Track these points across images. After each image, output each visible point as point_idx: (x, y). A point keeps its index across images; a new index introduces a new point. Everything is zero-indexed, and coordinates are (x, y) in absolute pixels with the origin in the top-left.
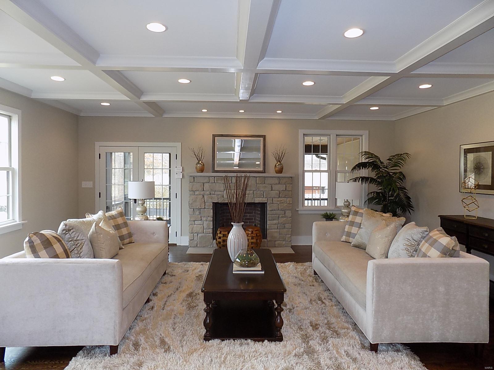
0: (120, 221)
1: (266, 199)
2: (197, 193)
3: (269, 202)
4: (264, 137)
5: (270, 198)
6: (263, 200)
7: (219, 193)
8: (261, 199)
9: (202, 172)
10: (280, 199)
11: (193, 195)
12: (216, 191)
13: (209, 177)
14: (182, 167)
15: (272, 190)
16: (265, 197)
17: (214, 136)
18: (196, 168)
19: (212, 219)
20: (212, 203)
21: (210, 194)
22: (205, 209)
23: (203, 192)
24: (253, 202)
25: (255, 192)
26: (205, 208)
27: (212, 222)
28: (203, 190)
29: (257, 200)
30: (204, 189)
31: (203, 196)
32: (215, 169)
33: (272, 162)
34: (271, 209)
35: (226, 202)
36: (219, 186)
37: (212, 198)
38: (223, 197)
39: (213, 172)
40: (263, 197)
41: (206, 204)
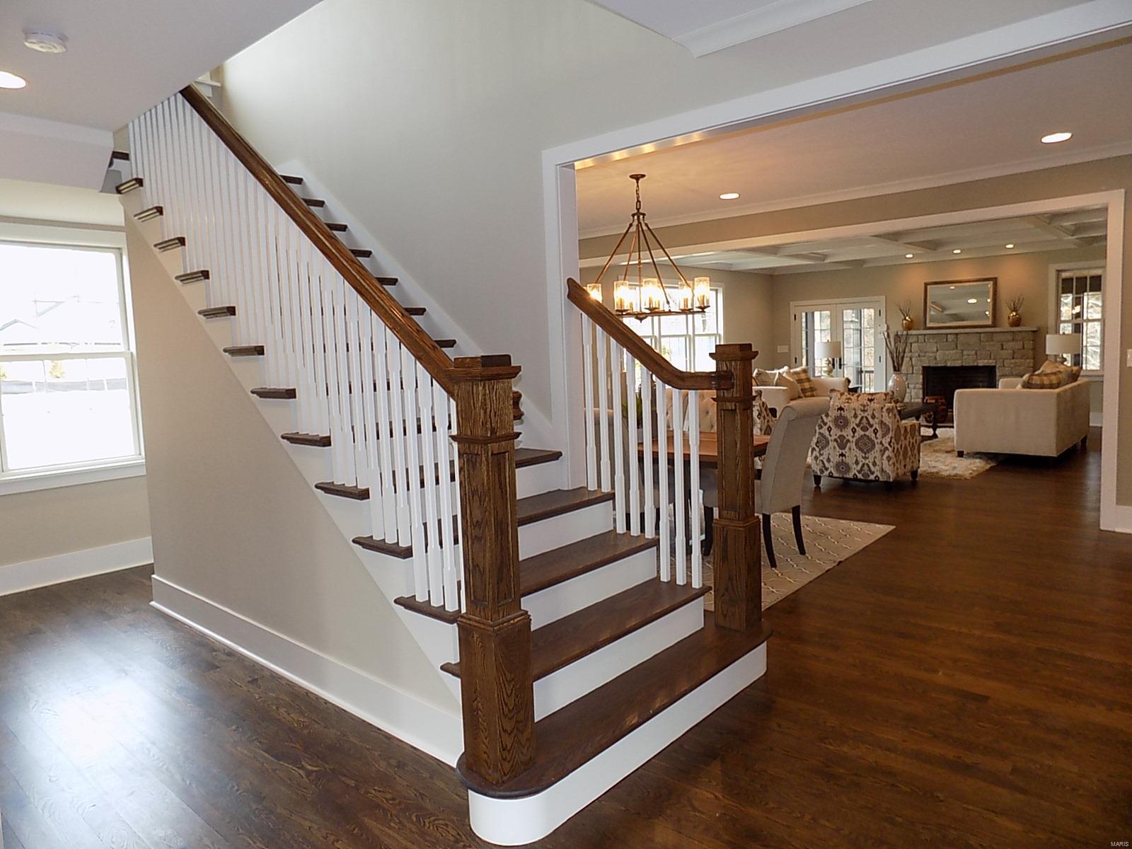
0: (803, 376)
1: (994, 361)
3: (997, 366)
4: (995, 280)
5: (1000, 359)
6: (991, 362)
7: (932, 355)
8: (986, 361)
9: (910, 330)
10: (1013, 361)
12: (926, 352)
13: (918, 335)
14: (886, 326)
15: (1002, 349)
16: (992, 358)
17: (926, 285)
18: (902, 325)
19: (921, 386)
20: (921, 368)
21: (919, 356)
22: (913, 375)
23: (910, 354)
24: (976, 364)
25: (978, 353)
26: (913, 373)
27: (921, 391)
28: (911, 352)
29: (981, 363)
30: (913, 351)
31: (910, 359)
32: (928, 326)
33: (1007, 314)
34: (1000, 374)
35: (940, 365)
36: (931, 346)
37: (921, 361)
38: (936, 358)
39: (924, 329)
40: (990, 358)
41: (914, 368)
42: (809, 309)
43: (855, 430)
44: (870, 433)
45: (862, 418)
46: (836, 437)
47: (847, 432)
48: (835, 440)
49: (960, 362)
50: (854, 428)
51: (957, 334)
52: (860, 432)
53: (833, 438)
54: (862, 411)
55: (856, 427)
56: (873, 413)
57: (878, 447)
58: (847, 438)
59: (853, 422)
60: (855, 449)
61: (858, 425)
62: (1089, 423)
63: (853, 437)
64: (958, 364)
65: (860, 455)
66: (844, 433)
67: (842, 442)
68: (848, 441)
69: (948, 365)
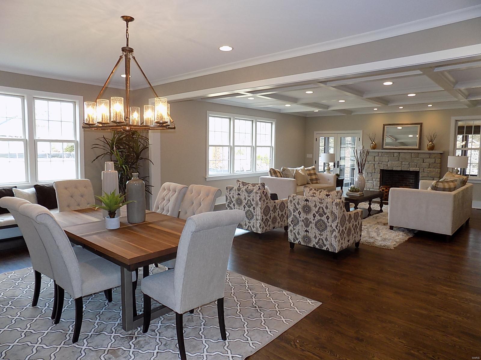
0: (312, 172)
1: (419, 169)
2: (370, 163)
3: (420, 171)
4: (421, 124)
5: (422, 168)
6: (417, 169)
7: (385, 163)
8: (414, 168)
9: (375, 149)
10: (429, 169)
11: (368, 164)
12: (383, 162)
13: (378, 152)
14: (362, 146)
15: (423, 162)
16: (418, 167)
17: (384, 125)
18: (371, 147)
19: (379, 180)
20: (379, 170)
21: (379, 164)
22: (375, 174)
23: (374, 162)
24: (408, 170)
25: (410, 163)
26: (375, 172)
27: (379, 182)
28: (374, 161)
29: (411, 169)
30: (375, 161)
31: (374, 165)
32: (384, 147)
33: (427, 143)
34: (422, 176)
35: (389, 169)
36: (385, 159)
37: (379, 166)
38: (387, 166)
39: (382, 149)
40: (417, 167)
41: (376, 170)
42: (327, 136)
43: (315, 215)
44: (324, 218)
45: (320, 207)
46: (303, 219)
47: (310, 216)
48: (303, 221)
49: (400, 168)
50: (314, 214)
51: (399, 153)
52: (318, 217)
53: (302, 219)
54: (319, 203)
55: (315, 213)
56: (327, 206)
57: (329, 228)
58: (310, 220)
59: (314, 210)
60: (315, 228)
61: (317, 212)
62: (471, 207)
63: (314, 220)
64: (399, 169)
65: (318, 232)
66: (308, 217)
67: (307, 223)
68: (311, 222)
69: (394, 169)
